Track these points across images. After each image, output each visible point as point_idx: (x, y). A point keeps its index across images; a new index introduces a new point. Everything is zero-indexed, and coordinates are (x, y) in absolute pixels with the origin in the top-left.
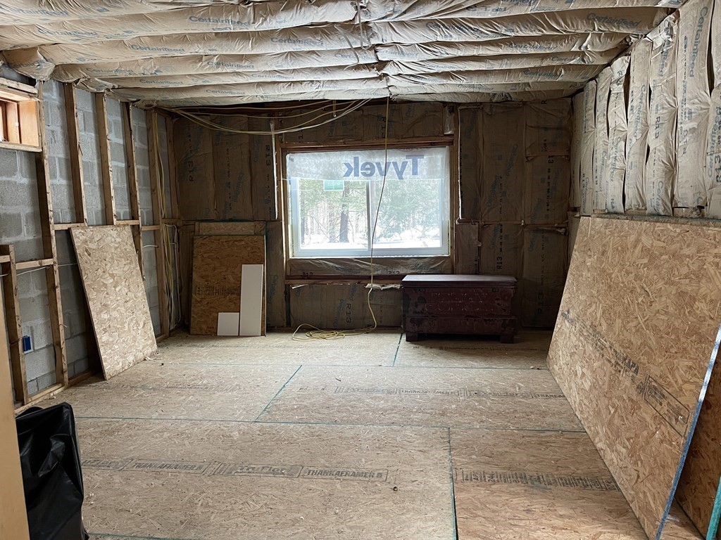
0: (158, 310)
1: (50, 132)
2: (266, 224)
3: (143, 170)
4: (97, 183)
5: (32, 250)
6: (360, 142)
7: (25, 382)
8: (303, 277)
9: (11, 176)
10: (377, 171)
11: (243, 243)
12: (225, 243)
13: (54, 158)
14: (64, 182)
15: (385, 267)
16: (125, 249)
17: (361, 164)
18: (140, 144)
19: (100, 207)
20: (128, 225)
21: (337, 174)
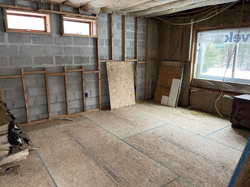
0: (144, 91)
1: (103, 31)
2: (185, 63)
3: (143, 41)
4: (121, 47)
5: (93, 68)
6: (231, 24)
7: (85, 106)
8: (198, 87)
9: (86, 45)
10: (242, 39)
11: (175, 70)
12: (169, 69)
13: (104, 39)
14: (107, 47)
15: (236, 88)
16: (128, 69)
17: (234, 35)
18: (143, 32)
19: (121, 55)
20: (131, 61)
21: (221, 41)
